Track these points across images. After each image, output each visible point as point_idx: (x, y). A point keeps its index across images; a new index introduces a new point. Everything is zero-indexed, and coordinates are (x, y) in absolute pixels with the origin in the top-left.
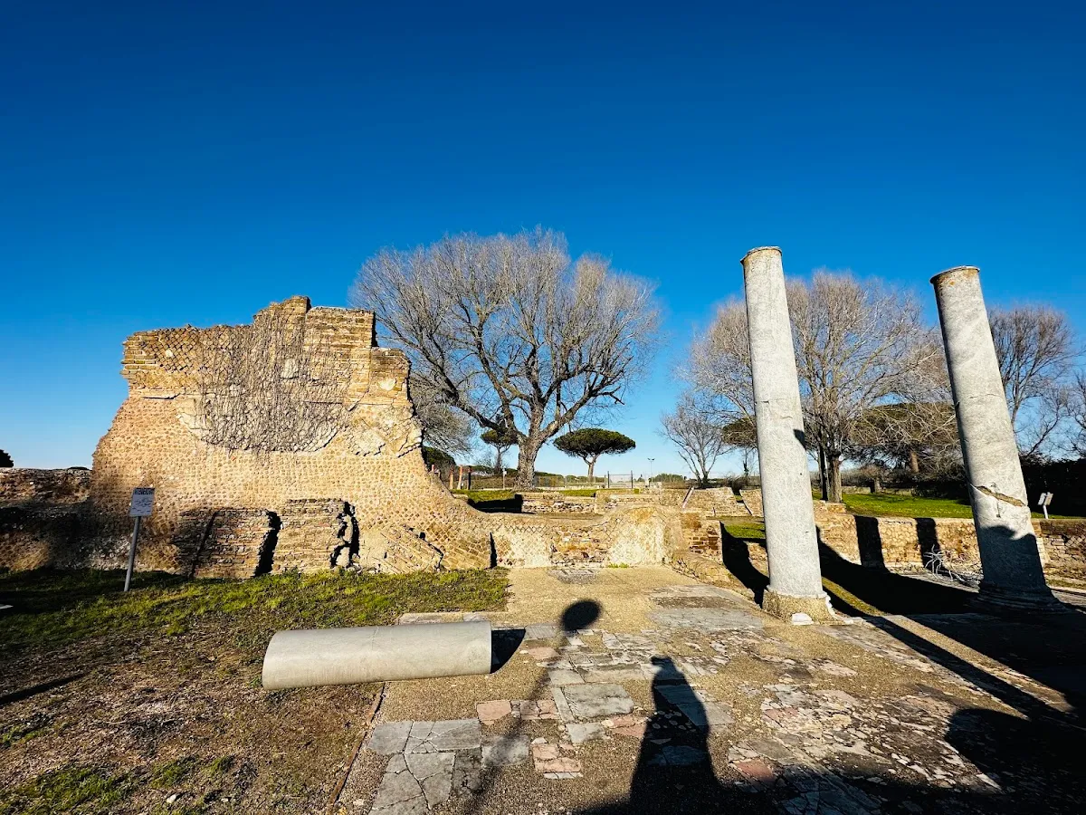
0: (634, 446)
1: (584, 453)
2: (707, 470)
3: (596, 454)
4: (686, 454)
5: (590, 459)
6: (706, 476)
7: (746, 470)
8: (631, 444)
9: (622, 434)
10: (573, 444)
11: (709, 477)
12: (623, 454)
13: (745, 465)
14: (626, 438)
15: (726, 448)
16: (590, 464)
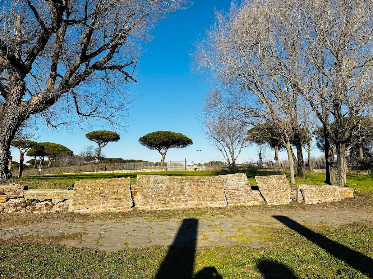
0: (192, 143)
1: (159, 148)
2: (235, 158)
3: (167, 148)
4: (221, 148)
5: (163, 151)
6: (234, 162)
7: (260, 158)
8: (189, 142)
9: (184, 135)
10: (152, 141)
11: (237, 163)
12: (184, 148)
13: (260, 155)
14: (186, 138)
15: (247, 143)
16: (162, 154)
